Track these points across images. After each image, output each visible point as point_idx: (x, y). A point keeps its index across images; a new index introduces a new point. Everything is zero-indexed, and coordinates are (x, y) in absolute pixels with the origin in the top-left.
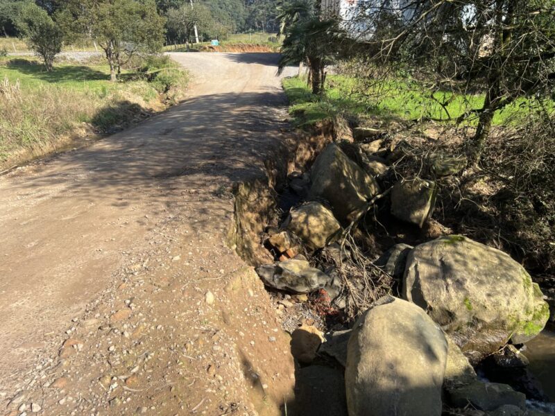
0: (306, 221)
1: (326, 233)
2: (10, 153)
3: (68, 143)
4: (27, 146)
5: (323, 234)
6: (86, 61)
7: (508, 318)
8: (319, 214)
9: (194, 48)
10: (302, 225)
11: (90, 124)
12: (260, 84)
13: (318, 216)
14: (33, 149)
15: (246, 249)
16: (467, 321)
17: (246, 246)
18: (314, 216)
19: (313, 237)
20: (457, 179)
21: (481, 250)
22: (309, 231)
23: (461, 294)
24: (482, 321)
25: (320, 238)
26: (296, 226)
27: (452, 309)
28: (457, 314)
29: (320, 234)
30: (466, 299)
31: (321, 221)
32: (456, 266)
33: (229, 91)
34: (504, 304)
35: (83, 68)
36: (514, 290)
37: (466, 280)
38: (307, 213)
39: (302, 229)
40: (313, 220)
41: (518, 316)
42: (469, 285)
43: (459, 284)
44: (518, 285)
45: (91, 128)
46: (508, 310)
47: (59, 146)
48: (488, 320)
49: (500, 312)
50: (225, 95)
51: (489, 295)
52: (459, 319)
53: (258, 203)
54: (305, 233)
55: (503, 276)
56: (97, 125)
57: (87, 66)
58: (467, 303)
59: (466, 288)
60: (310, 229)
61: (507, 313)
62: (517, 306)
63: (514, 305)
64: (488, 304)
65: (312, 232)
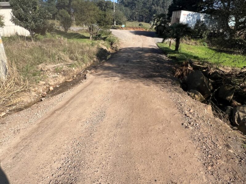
0: (194, 96)
6: (77, 31)
9: (115, 28)
12: (148, 44)
13: (198, 95)
20: (239, 87)
33: (137, 46)
35: (77, 33)
38: (194, 93)
50: (137, 48)
57: (78, 33)
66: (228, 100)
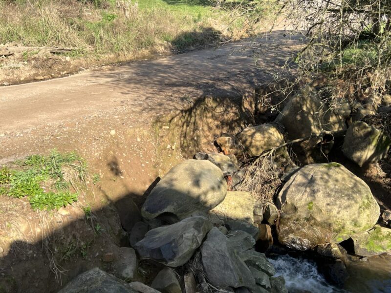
0: (252, 136)
1: (265, 147)
2: (103, 56)
3: (147, 55)
4: (116, 53)
5: (262, 148)
7: (335, 223)
8: (265, 133)
10: (247, 137)
11: (170, 44)
13: (264, 134)
14: (119, 56)
15: (195, 140)
16: (305, 216)
17: (195, 138)
18: (261, 133)
19: (253, 147)
21: (346, 176)
22: (251, 143)
23: (310, 199)
24: (315, 219)
25: (258, 149)
26: (243, 136)
27: (298, 205)
28: (299, 209)
29: (259, 147)
30: (311, 203)
31: (264, 138)
32: (319, 181)
34: (335, 212)
36: (349, 206)
37: (320, 191)
38: (256, 130)
39: (246, 140)
40: (258, 136)
41: (344, 224)
42: (320, 195)
43: (313, 193)
44: (355, 205)
45: (170, 47)
46: (337, 217)
47: (139, 56)
48: (319, 219)
49: (330, 217)
51: (328, 204)
52: (299, 213)
53: (223, 115)
54: (248, 143)
55: (348, 195)
56: (176, 45)
58: (311, 205)
59: (316, 196)
60: (253, 141)
61: (335, 219)
62: (345, 217)
63: (343, 215)
64: (324, 209)
65: (253, 144)
66: (355, 160)
